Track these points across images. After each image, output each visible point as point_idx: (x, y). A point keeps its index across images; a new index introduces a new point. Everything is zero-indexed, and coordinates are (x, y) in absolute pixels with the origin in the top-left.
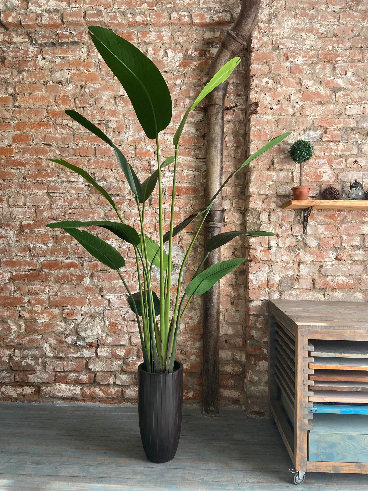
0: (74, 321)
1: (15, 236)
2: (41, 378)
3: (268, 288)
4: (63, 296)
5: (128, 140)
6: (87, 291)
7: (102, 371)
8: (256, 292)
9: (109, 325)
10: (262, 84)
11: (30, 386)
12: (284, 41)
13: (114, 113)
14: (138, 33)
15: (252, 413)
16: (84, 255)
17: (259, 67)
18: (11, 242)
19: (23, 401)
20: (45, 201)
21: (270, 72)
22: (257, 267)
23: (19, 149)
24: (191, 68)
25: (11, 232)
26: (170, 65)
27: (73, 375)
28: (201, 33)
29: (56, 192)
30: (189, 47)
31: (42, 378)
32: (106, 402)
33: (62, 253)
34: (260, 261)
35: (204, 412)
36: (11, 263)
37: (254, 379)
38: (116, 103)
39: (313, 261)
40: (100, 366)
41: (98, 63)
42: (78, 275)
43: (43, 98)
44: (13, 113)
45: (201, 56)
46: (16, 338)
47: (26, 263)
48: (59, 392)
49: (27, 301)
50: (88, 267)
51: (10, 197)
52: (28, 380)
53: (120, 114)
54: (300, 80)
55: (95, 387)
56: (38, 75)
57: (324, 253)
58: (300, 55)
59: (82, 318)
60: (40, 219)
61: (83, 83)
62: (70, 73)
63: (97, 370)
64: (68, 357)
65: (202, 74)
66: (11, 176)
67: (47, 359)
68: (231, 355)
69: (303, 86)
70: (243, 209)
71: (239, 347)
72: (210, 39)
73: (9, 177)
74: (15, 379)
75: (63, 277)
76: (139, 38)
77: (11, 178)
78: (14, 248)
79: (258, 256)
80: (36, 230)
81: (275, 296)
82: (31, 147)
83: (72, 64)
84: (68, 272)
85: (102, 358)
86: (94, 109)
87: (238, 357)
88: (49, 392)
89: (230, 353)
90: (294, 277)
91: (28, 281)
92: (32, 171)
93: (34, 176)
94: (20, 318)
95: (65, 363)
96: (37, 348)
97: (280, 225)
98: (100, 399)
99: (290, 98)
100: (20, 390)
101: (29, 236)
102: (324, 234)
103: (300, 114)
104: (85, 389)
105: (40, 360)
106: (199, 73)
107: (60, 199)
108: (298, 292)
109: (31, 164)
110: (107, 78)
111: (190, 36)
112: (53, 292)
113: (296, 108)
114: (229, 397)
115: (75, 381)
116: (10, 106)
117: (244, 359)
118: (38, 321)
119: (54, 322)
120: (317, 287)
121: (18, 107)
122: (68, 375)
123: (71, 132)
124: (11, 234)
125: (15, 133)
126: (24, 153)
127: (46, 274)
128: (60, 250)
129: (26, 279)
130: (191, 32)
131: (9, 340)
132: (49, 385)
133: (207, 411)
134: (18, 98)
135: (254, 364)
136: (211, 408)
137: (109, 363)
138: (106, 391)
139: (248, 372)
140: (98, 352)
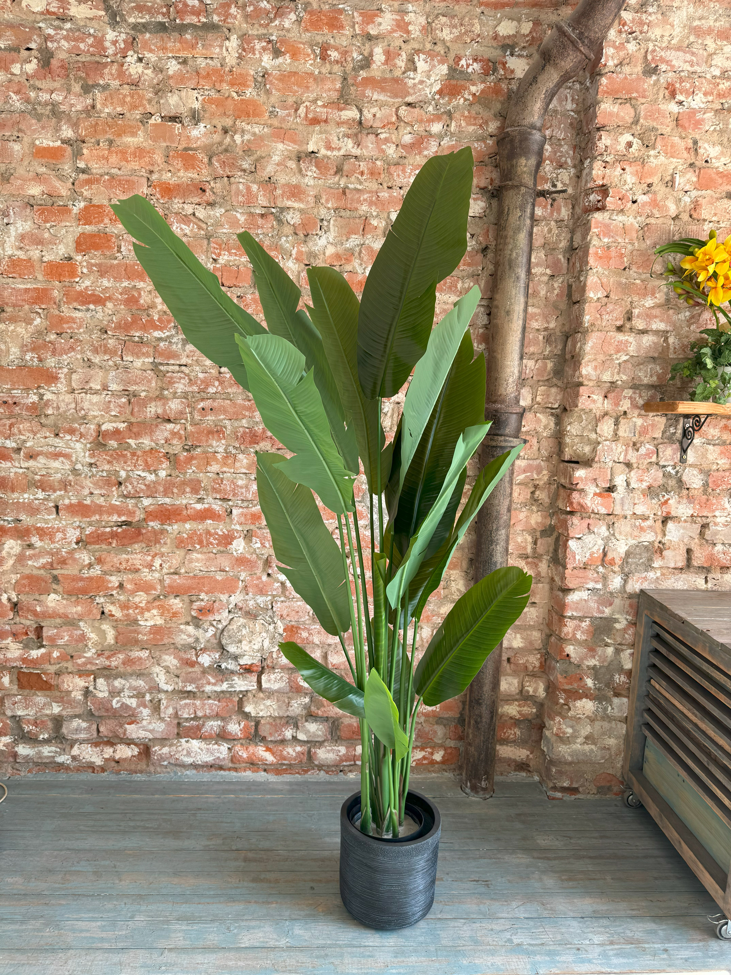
0: (215, 623)
1: (87, 453)
2: (150, 731)
3: (603, 566)
4: (191, 575)
5: (324, 254)
6: (239, 566)
7: (270, 716)
8: (581, 575)
9: (285, 630)
10: (618, 148)
11: (129, 744)
12: (670, 55)
13: (296, 192)
14: (355, 14)
15: (555, 788)
16: (234, 495)
17: (615, 109)
18: (78, 466)
19: (118, 773)
20: (149, 381)
21: (636, 122)
22: (585, 525)
23: (90, 266)
24: (466, 100)
25: (78, 446)
26: (420, 90)
27: (213, 725)
28: (490, 23)
29: (172, 362)
30: (462, 53)
31: (153, 730)
32: (278, 772)
33: (188, 490)
34: (592, 515)
35: (468, 790)
36: (81, 509)
37: (564, 733)
38: (300, 171)
39: (692, 516)
40: (267, 707)
41: (263, 76)
42: (220, 533)
43: (140, 152)
44: (73, 184)
45: (487, 74)
46: (99, 655)
47: (113, 510)
48: (189, 754)
49: (117, 584)
50: (243, 519)
51: (72, 371)
52: (125, 734)
53: (308, 195)
54: (695, 142)
55: (256, 745)
56: (128, 99)
57: (714, 501)
58: (700, 90)
59: (231, 617)
60: (139, 420)
61: (228, 122)
62: (200, 98)
63: (261, 714)
64: (203, 691)
65: (487, 114)
66: (75, 326)
67: (162, 696)
68: (517, 685)
69: (699, 157)
70: (556, 406)
71: (533, 671)
72: (509, 37)
73: (69, 328)
74: (98, 731)
75: (190, 537)
76: (357, 26)
77: (73, 328)
78: (85, 477)
79: (589, 505)
80: (132, 442)
81: (616, 582)
82: (116, 262)
83: (205, 78)
84: (200, 527)
85: (270, 694)
86: (254, 182)
87: (531, 690)
88: (168, 756)
89: (515, 682)
90: (653, 547)
91: (117, 545)
92: (119, 316)
93: (123, 326)
94: (103, 616)
95: (198, 703)
96: (140, 675)
97: (634, 444)
98: (266, 767)
99: (673, 181)
100: (108, 752)
101: (117, 454)
102: (718, 464)
103: (691, 216)
104: (237, 748)
105: (148, 697)
106: (481, 111)
107: (181, 378)
108: (659, 574)
109: (117, 300)
110: (282, 113)
111: (468, 28)
112: (170, 567)
113: (682, 204)
114: (510, 759)
115: (218, 735)
116: (67, 168)
117: (541, 693)
118: (141, 623)
119: (173, 625)
120: (695, 564)
121: (83, 171)
122: (203, 725)
123: (202, 232)
124: (79, 450)
125: (80, 229)
126: (102, 276)
127: (154, 532)
128: (184, 483)
129: (115, 541)
130: (470, 19)
131: (83, 660)
132: (168, 743)
133: (474, 788)
134: (85, 151)
135: (565, 704)
136: (483, 784)
137: (284, 702)
138: (279, 753)
139: (554, 720)
140: (263, 681)
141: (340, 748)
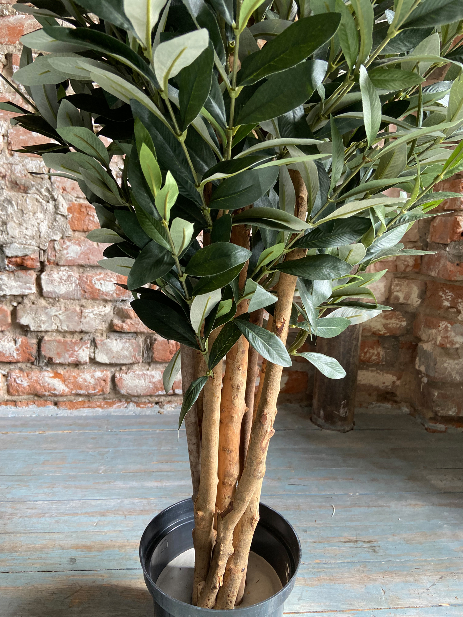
7: (57, 330)
9: (69, 209)
15: (436, 418)
32: (72, 405)
35: (321, 421)
37: (452, 343)
40: (51, 317)
55: (41, 370)
63: (43, 328)
68: (383, 290)
71: (405, 272)
85: (54, 299)
87: (401, 295)
89: (381, 286)
98: (56, 399)
104: (16, 374)
114: (371, 386)
117: (415, 300)
133: (330, 419)
135: (451, 307)
136: (342, 412)
137: (75, 310)
138: (72, 380)
139: (436, 326)
140: (43, 282)
141: (153, 373)
